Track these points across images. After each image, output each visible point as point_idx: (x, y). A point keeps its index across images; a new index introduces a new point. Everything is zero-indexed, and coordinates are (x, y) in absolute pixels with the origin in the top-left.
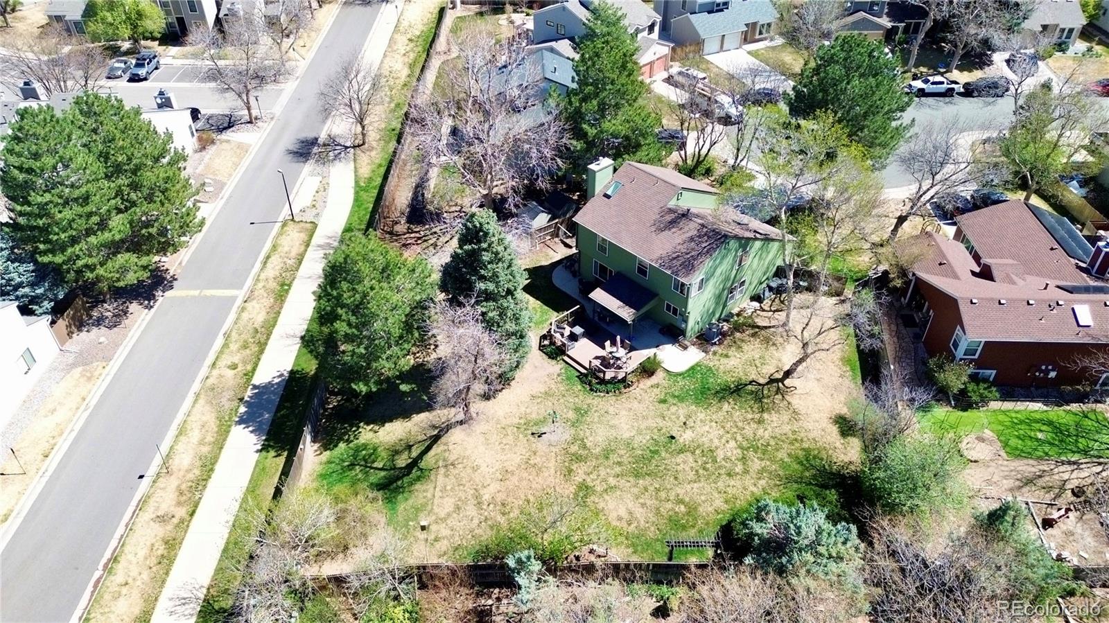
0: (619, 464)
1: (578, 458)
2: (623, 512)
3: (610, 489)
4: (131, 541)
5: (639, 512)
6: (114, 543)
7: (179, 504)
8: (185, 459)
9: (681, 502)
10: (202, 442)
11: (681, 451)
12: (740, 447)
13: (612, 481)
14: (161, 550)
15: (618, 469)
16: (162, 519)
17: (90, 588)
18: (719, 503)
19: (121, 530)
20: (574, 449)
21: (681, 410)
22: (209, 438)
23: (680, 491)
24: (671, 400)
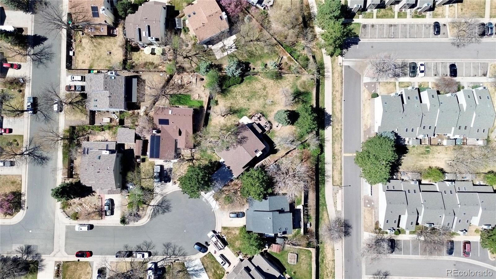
0: (258, 95)
1: (265, 96)
2: (258, 85)
3: (260, 89)
4: (340, 86)
5: (255, 85)
6: (343, 86)
7: (335, 94)
8: (338, 104)
9: (248, 87)
10: (336, 108)
11: (247, 97)
12: (236, 98)
13: (260, 91)
14: (335, 85)
15: (258, 93)
16: (337, 91)
17: (343, 78)
18: (242, 86)
19: (343, 89)
20: (266, 98)
21: (246, 107)
22: (335, 109)
23: (248, 88)
24: (247, 109)
